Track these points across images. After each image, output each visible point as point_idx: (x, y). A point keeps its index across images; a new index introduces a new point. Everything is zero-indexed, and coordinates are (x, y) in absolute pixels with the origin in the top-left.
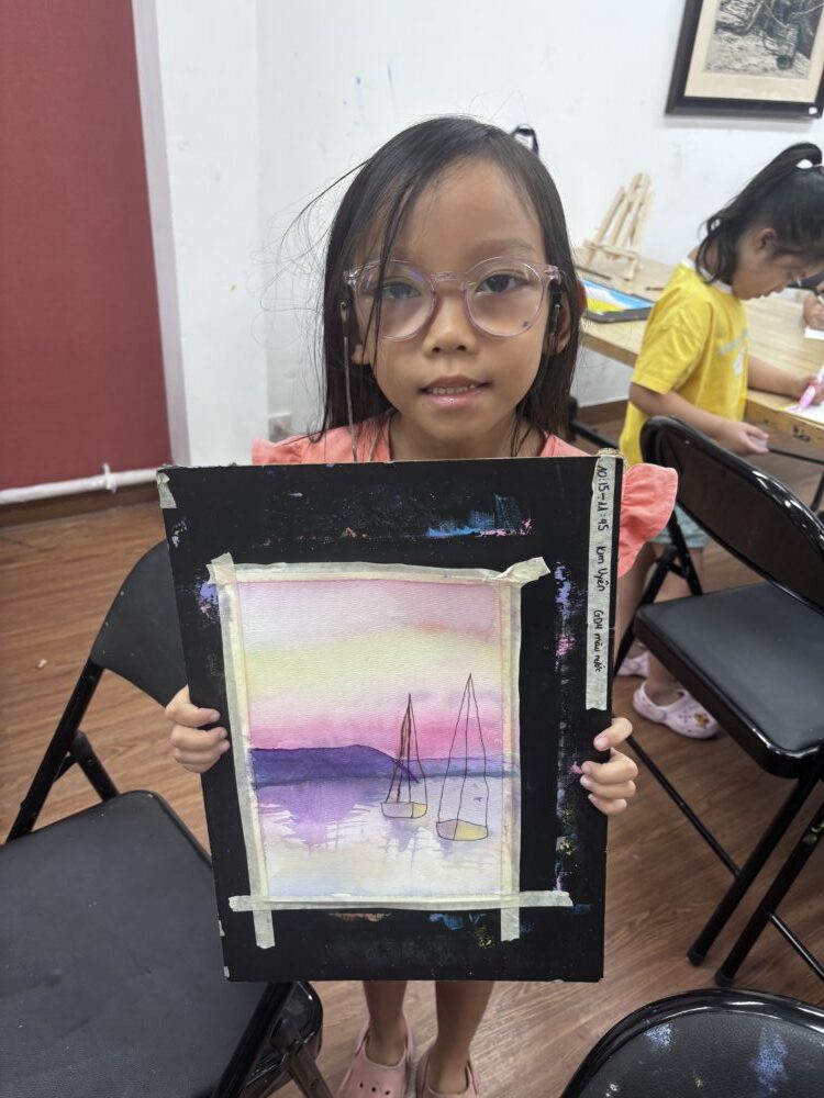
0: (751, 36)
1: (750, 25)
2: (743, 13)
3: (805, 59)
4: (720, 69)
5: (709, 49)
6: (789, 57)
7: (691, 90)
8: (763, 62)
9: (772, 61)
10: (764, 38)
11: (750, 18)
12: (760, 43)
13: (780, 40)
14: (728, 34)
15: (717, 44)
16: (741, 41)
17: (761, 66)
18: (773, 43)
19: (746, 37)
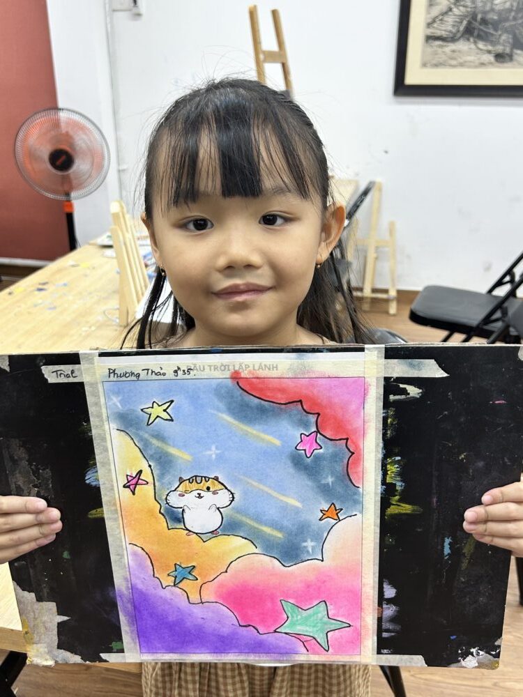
0: (461, 41)
1: (459, 35)
2: (450, 28)
4: (436, 66)
5: (423, 52)
6: (507, 54)
7: (411, 79)
8: (479, 59)
9: (491, 58)
10: (475, 43)
11: (458, 31)
12: (473, 46)
13: (493, 43)
14: (438, 43)
15: (429, 50)
16: (452, 46)
17: (477, 62)
18: (486, 45)
19: (457, 43)
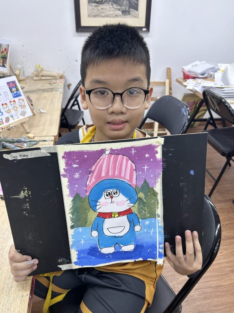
0: (105, 4)
3: (135, 11)
4: (95, 16)
5: (88, 9)
6: (127, 11)
7: (84, 23)
8: (114, 13)
9: (120, 13)
10: (112, 5)
12: (111, 6)
13: (120, 5)
14: (94, 4)
15: (91, 8)
16: (102, 6)
17: (114, 15)
18: (117, 6)
19: (103, 5)
